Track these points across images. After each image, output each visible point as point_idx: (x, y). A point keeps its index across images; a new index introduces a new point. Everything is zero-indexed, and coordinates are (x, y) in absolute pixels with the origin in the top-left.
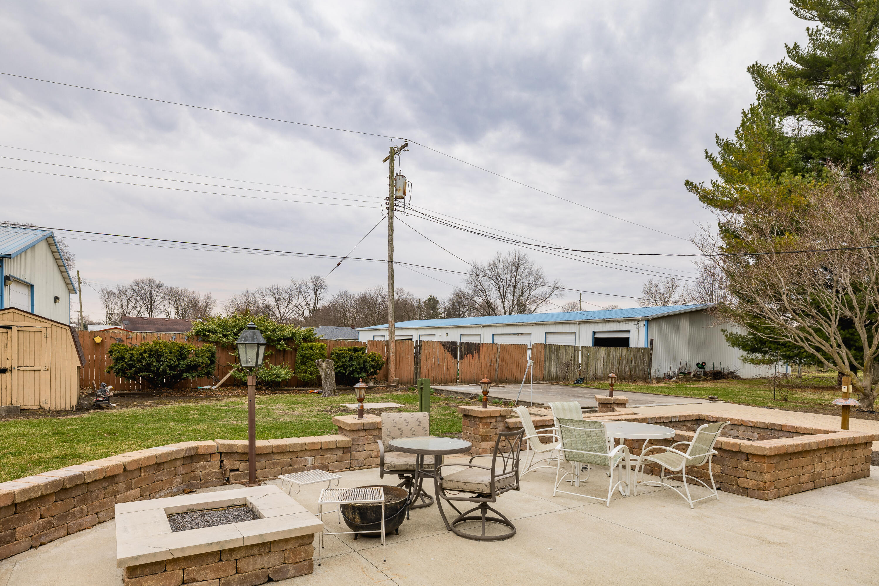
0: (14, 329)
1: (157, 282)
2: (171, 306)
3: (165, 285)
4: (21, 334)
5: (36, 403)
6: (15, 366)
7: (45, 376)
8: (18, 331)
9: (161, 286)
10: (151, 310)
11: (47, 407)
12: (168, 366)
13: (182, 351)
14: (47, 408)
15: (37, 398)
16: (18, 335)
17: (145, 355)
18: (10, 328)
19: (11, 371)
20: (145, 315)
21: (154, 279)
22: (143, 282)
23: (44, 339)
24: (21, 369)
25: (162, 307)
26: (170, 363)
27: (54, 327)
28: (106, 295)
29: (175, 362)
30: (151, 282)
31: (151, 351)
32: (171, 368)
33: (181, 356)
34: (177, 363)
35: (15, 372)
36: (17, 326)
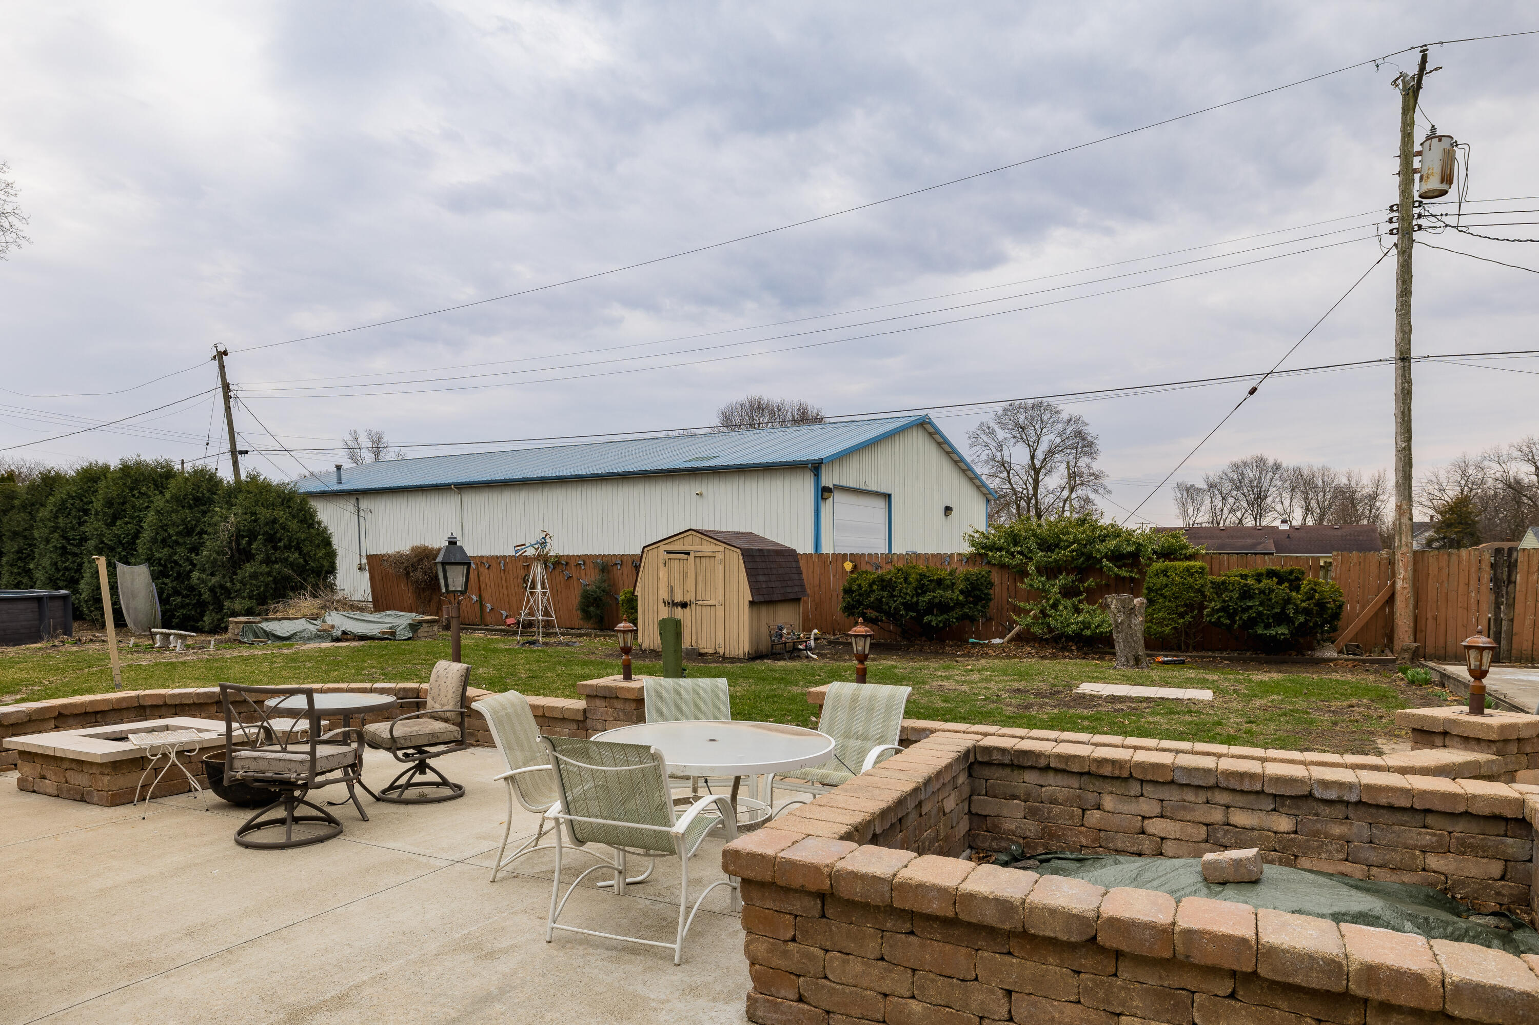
0: (692, 554)
1: (1270, 462)
2: (1295, 501)
3: (1284, 465)
4: (698, 560)
5: (713, 647)
6: (693, 600)
7: (719, 611)
8: (695, 557)
9: (1277, 467)
10: (1260, 514)
11: (721, 652)
12: (903, 604)
13: (922, 580)
14: (722, 654)
15: (713, 640)
16: (695, 561)
17: (875, 587)
18: (688, 554)
19: (690, 605)
20: (1249, 522)
21: (1265, 456)
22: (1245, 464)
23: (717, 565)
24: (699, 603)
25: (1279, 507)
26: (905, 599)
27: (727, 551)
28: (1185, 493)
29: (912, 597)
30: (1260, 462)
31: (883, 581)
32: (908, 607)
33: (921, 589)
34: (915, 599)
35: (693, 607)
36: (694, 552)
